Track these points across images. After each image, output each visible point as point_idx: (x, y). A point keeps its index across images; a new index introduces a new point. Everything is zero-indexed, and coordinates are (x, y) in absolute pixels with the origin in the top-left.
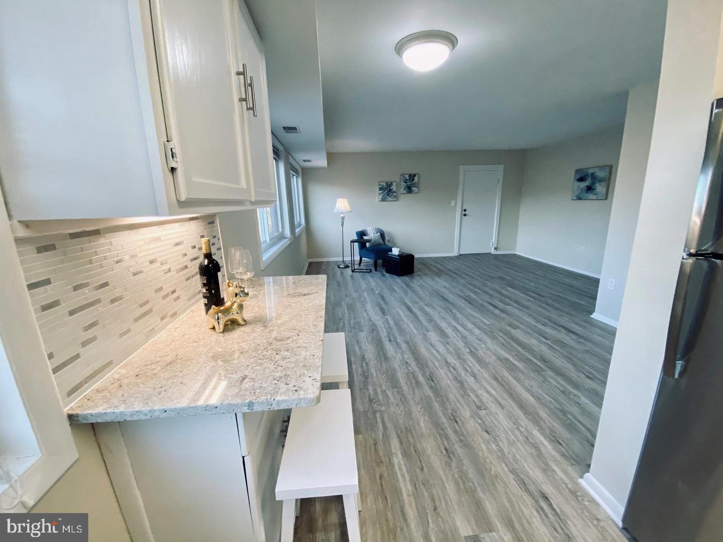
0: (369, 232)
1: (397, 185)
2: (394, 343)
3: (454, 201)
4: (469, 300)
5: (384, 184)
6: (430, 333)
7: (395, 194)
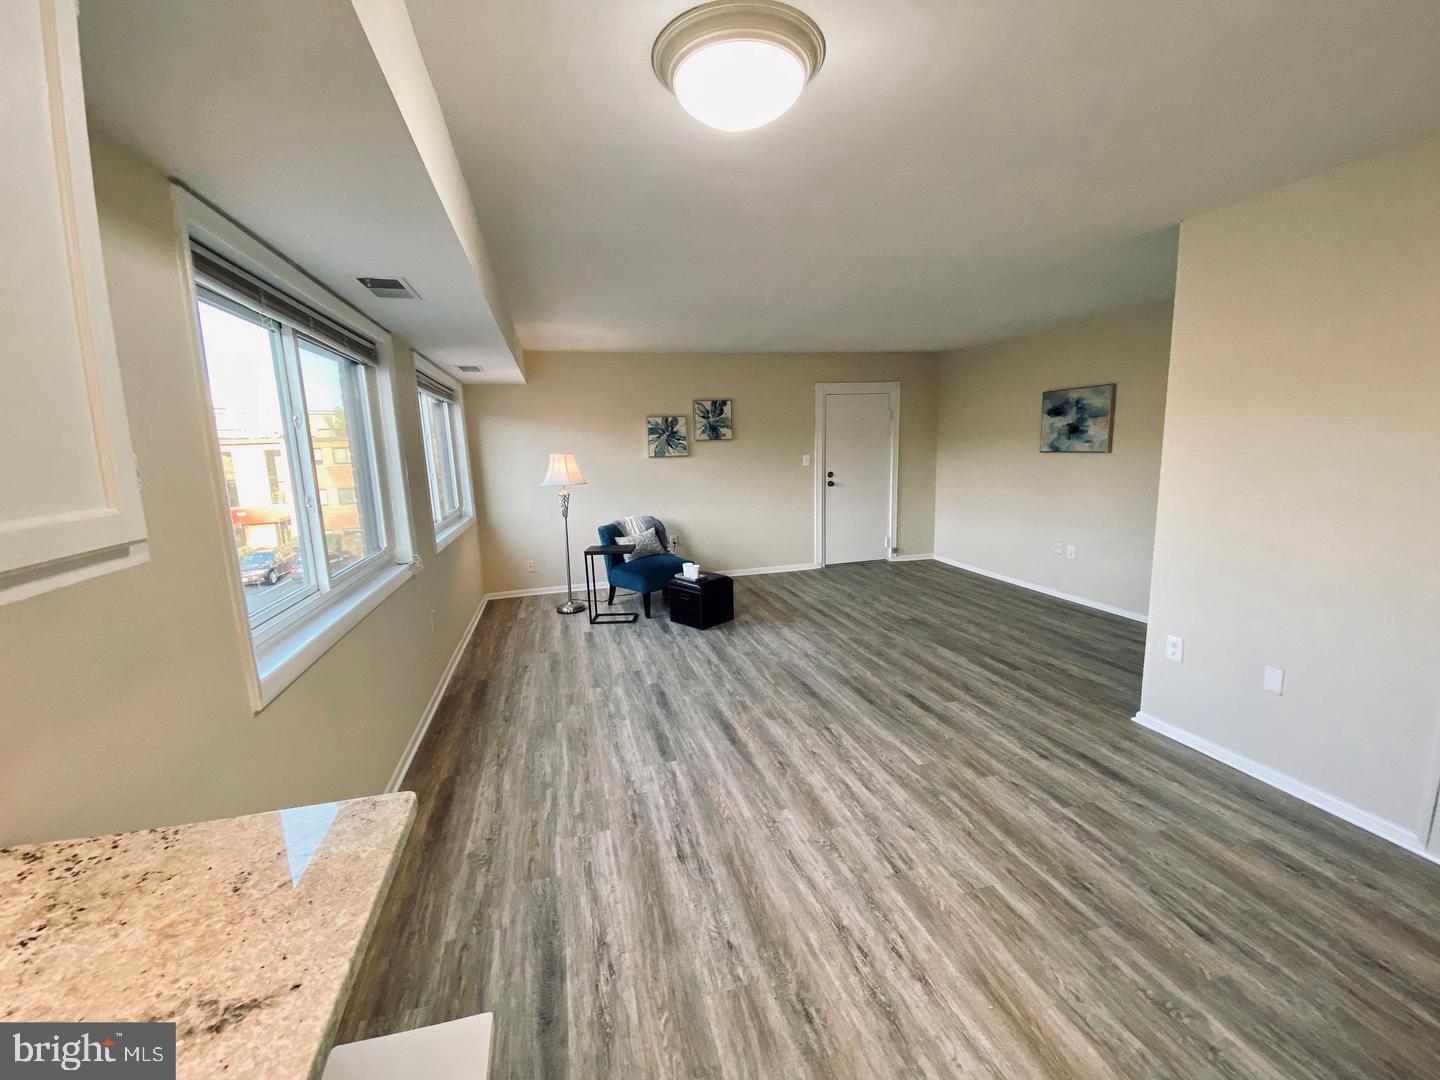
0: (629, 527)
1: (687, 423)
2: (692, 865)
3: (808, 456)
4: (864, 692)
5: (659, 420)
6: (786, 812)
7: (684, 442)
